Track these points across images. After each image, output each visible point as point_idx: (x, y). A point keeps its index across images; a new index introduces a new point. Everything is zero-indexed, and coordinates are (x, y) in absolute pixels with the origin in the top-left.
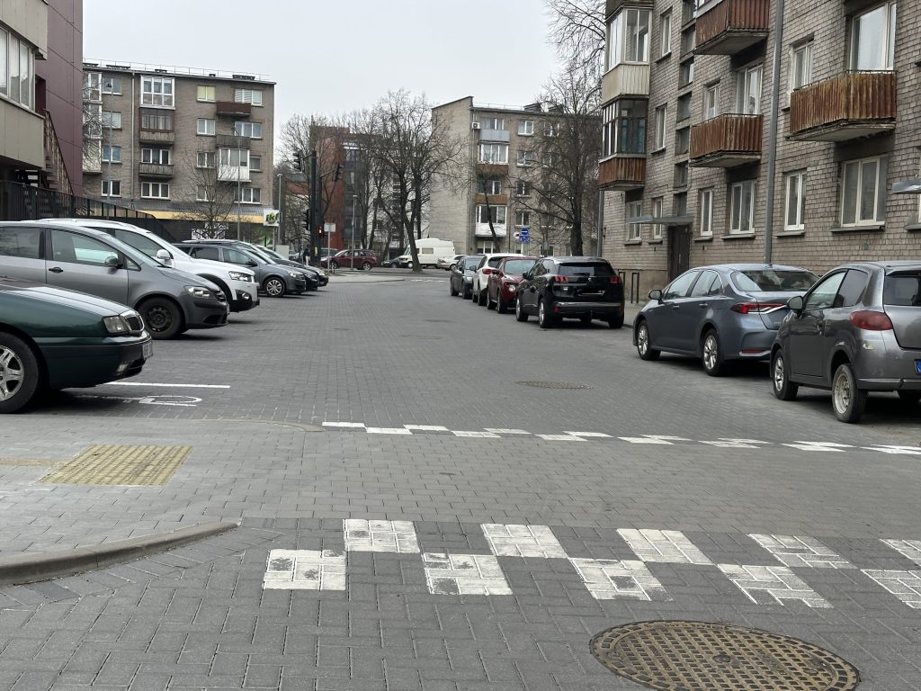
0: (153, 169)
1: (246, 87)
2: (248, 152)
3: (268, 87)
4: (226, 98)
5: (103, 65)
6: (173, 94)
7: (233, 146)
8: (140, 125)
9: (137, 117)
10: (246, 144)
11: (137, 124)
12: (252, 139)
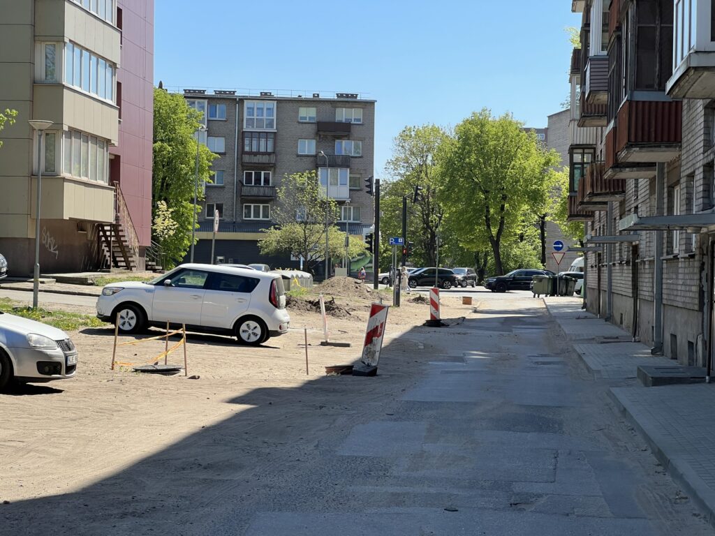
0: (255, 191)
1: (347, 105)
2: (348, 170)
3: (369, 105)
4: (326, 118)
5: (210, 92)
6: (275, 118)
7: (334, 164)
8: (243, 148)
9: (240, 140)
10: (345, 162)
11: (240, 148)
12: (352, 157)
